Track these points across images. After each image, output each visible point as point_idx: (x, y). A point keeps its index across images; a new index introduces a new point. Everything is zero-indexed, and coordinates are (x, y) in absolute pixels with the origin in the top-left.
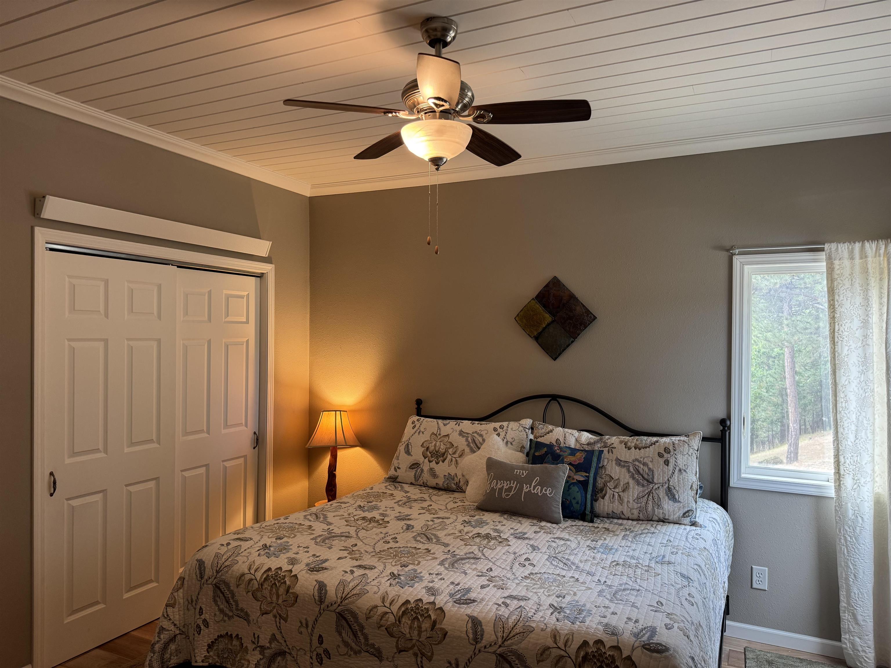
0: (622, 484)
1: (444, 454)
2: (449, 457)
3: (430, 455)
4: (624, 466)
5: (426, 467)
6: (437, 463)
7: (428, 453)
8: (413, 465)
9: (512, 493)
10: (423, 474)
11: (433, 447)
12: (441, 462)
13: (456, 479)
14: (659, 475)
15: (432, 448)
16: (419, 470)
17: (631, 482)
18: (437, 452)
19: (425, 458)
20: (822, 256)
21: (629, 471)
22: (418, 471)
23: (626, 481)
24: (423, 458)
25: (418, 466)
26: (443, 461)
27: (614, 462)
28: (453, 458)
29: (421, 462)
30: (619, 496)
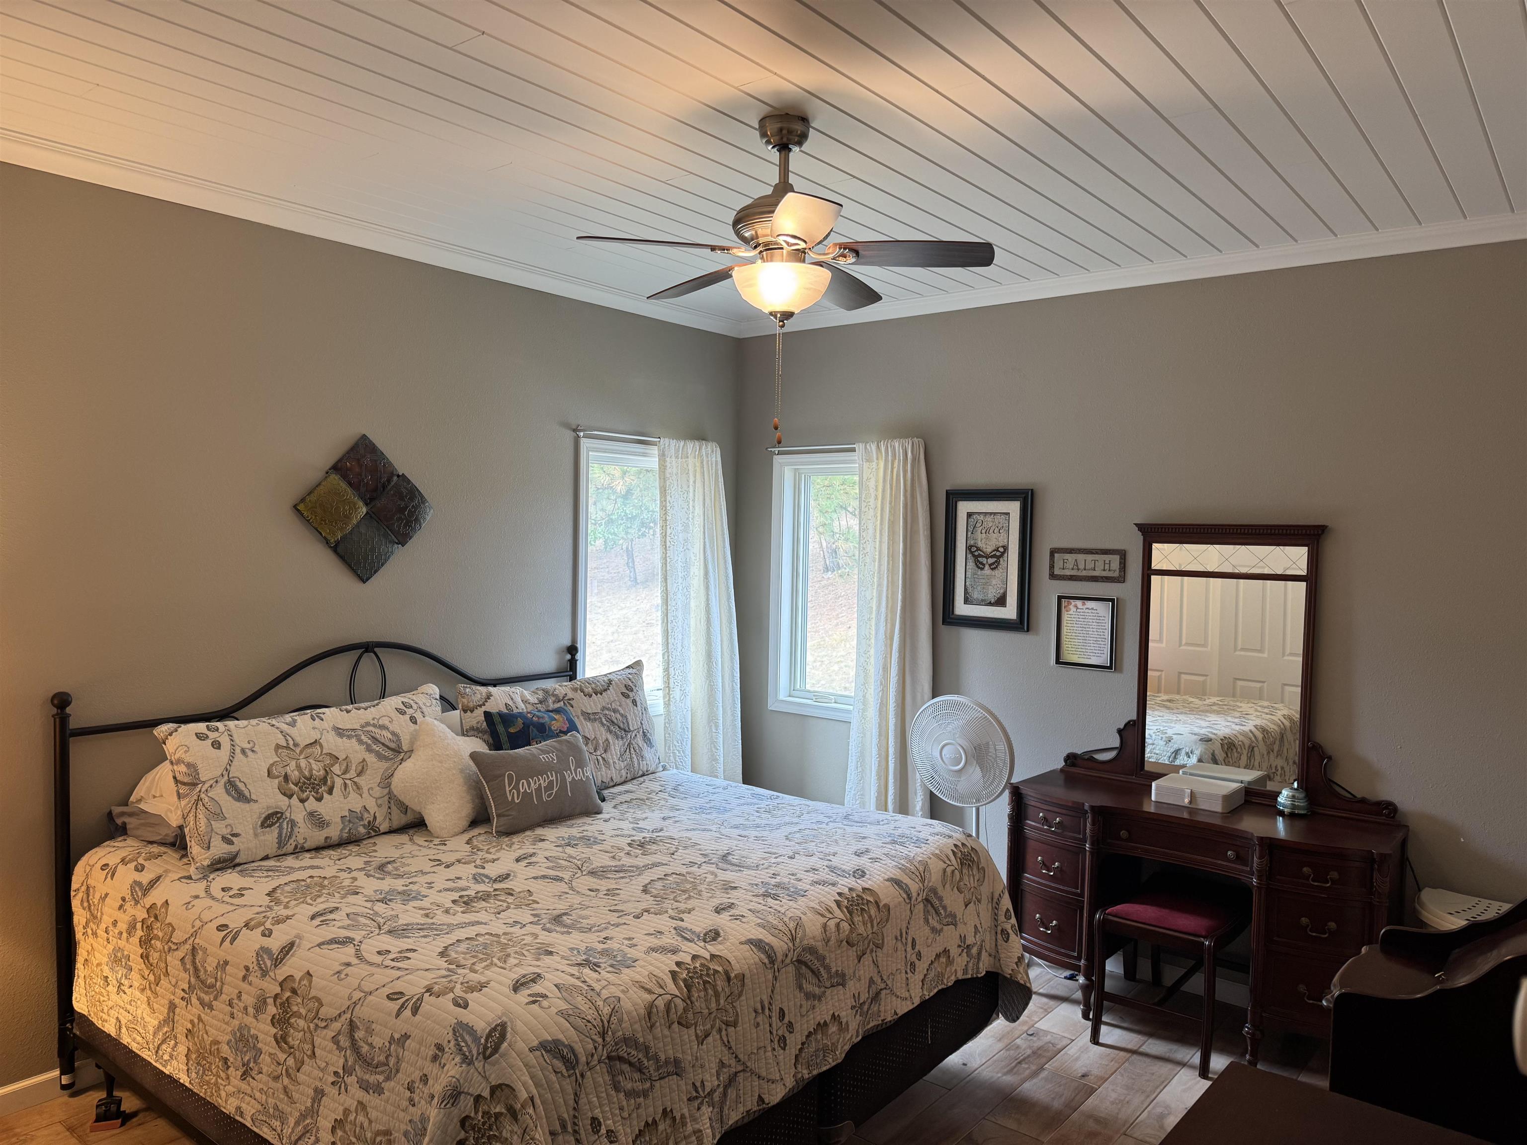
0: (601, 742)
1: (324, 780)
2: (338, 782)
3: (296, 789)
4: (595, 720)
5: (298, 812)
6: (319, 799)
7: (292, 786)
8: (268, 817)
9: (555, 790)
10: (296, 830)
11: (296, 773)
12: (326, 795)
13: (366, 815)
14: (632, 719)
15: (295, 775)
16: (285, 823)
17: (610, 737)
18: (309, 779)
19: (290, 797)
20: (654, 450)
21: (603, 725)
22: (285, 826)
23: (604, 737)
24: (286, 799)
25: (279, 819)
26: (330, 792)
27: (582, 718)
28: (348, 782)
29: (285, 808)
30: (603, 759)
